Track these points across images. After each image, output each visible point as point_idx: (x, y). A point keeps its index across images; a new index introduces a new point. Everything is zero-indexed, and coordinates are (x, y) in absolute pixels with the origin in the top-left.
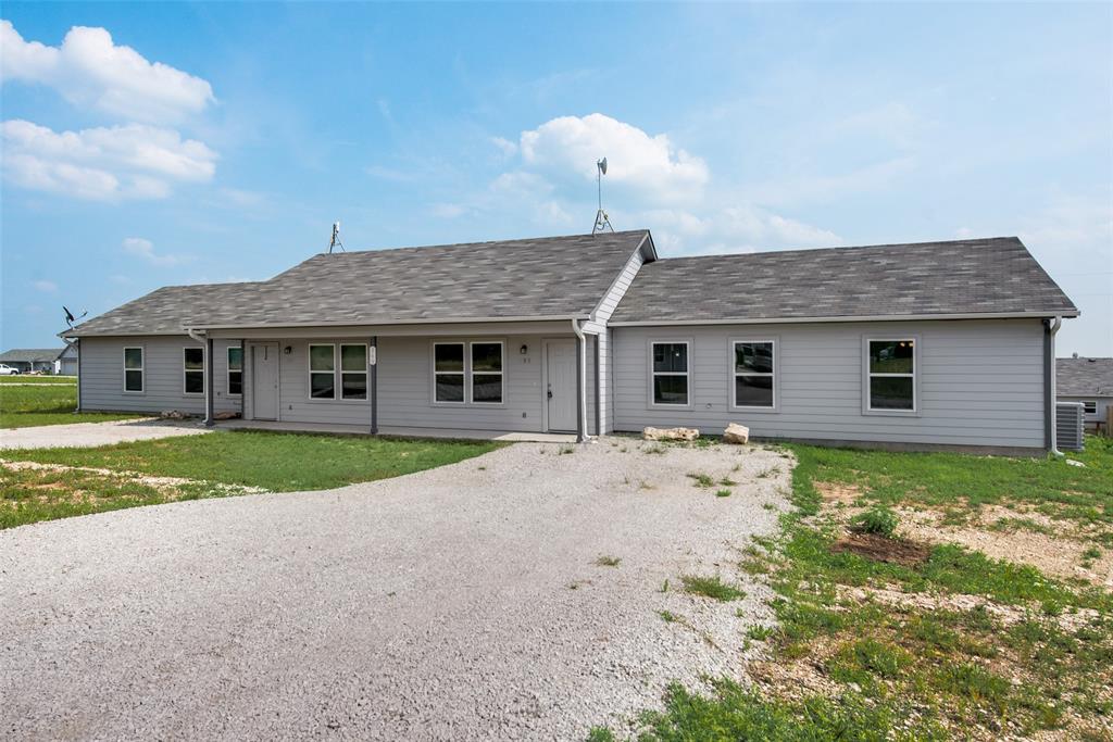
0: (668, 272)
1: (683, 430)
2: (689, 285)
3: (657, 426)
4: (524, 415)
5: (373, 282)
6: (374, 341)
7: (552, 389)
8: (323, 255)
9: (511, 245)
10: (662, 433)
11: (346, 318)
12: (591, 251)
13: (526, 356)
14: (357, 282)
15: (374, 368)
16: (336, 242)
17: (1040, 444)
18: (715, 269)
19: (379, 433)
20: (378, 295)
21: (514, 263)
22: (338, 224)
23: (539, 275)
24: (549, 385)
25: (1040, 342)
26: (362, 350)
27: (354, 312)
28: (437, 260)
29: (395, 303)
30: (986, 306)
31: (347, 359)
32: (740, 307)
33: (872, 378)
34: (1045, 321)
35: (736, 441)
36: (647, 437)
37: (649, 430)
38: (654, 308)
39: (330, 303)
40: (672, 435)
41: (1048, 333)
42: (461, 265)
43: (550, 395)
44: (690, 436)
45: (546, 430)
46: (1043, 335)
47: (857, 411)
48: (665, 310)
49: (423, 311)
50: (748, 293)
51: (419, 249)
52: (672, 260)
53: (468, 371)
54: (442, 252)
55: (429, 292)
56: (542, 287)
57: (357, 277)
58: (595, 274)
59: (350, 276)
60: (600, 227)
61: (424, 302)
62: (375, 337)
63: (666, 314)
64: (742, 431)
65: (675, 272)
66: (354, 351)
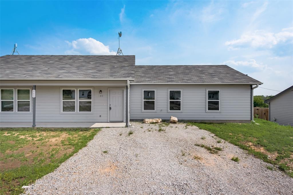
0: (141, 69)
1: (157, 119)
2: (150, 73)
3: (149, 118)
4: (100, 116)
5: (33, 65)
6: (35, 87)
7: (111, 106)
8: (9, 55)
9: (89, 56)
10: (151, 120)
11: (20, 77)
12: (120, 59)
13: (101, 94)
14: (25, 64)
15: (34, 99)
16: (16, 51)
17: (249, 119)
18: (154, 69)
19: (37, 127)
20: (36, 69)
21: (93, 61)
22: (16, 44)
23: (105, 65)
24: (110, 105)
25: (250, 91)
26: (28, 92)
27: (24, 75)
28: (61, 59)
29: (45, 72)
30: (237, 81)
31: (20, 95)
32: (171, 80)
33: (208, 101)
34: (251, 85)
35: (174, 122)
36: (146, 122)
37: (147, 120)
38: (143, 79)
39: (12, 71)
40: (154, 121)
41: (252, 89)
42: (71, 61)
43: (110, 108)
44: (159, 121)
45: (109, 121)
46: (250, 89)
47: (204, 111)
48: (147, 80)
49: (59, 76)
50: (169, 75)
51: (52, 56)
52: (139, 66)
53: (77, 100)
54: (62, 57)
55: (60, 69)
56: (109, 69)
57: (26, 63)
58: (126, 66)
59: (22, 62)
60: (119, 53)
61: (59, 72)
62: (35, 86)
63: (148, 81)
64: (176, 119)
65: (142, 69)
66: (24, 92)
